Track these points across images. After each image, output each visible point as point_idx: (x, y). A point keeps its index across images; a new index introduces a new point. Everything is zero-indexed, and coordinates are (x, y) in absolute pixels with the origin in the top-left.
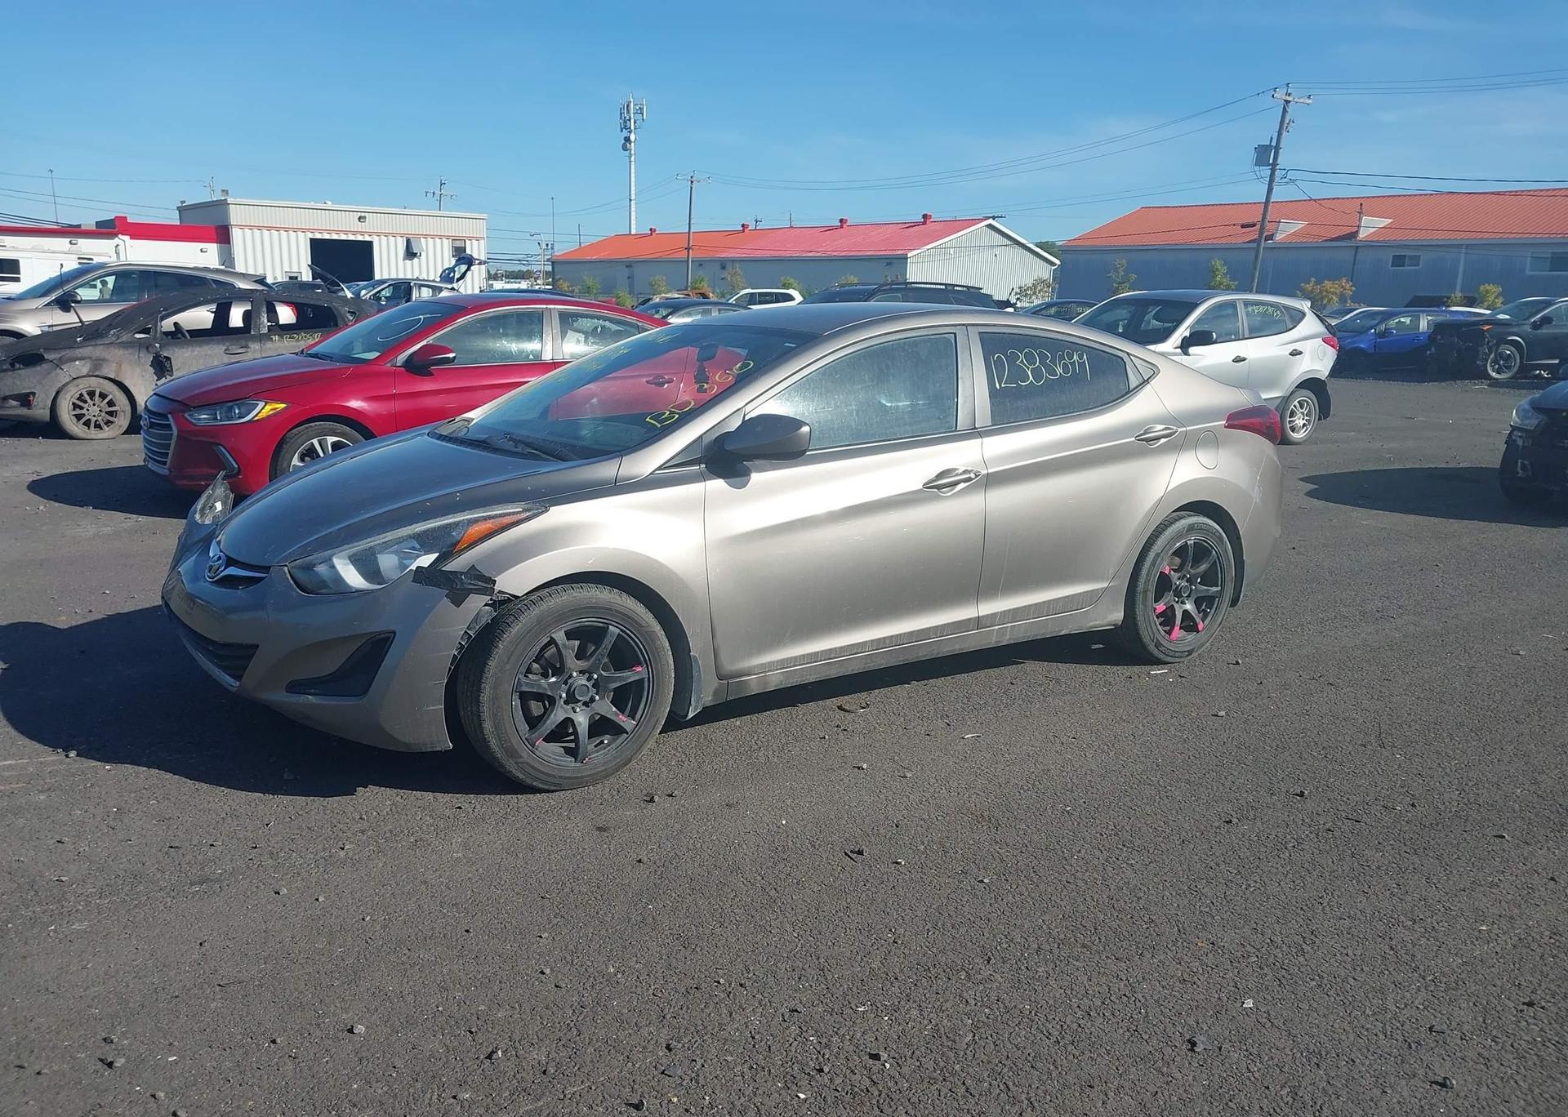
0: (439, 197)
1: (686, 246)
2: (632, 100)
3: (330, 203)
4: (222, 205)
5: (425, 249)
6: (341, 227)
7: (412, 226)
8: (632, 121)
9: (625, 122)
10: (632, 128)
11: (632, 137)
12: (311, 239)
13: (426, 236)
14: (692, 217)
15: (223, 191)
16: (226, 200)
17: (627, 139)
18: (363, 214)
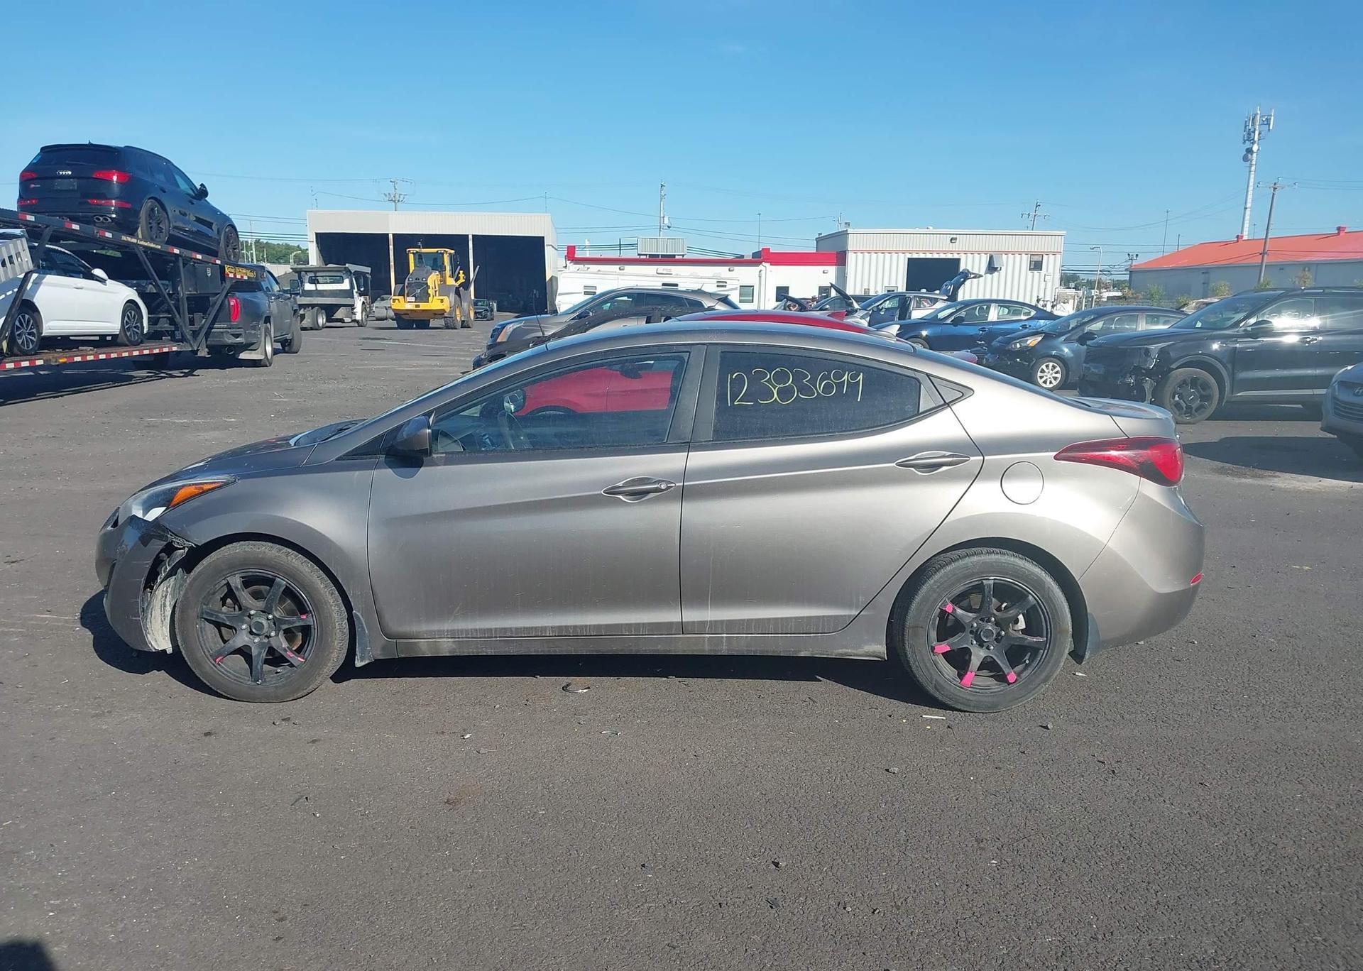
0: (1032, 218)
1: (1261, 251)
2: (1259, 112)
3: (931, 228)
4: (843, 235)
5: (1005, 265)
6: (934, 246)
7: (993, 244)
8: (1257, 132)
9: (1249, 134)
10: (1256, 139)
11: (1255, 148)
12: (909, 259)
13: (1007, 253)
14: (1271, 222)
15: (846, 223)
16: (847, 230)
17: (1250, 151)
18: (955, 236)
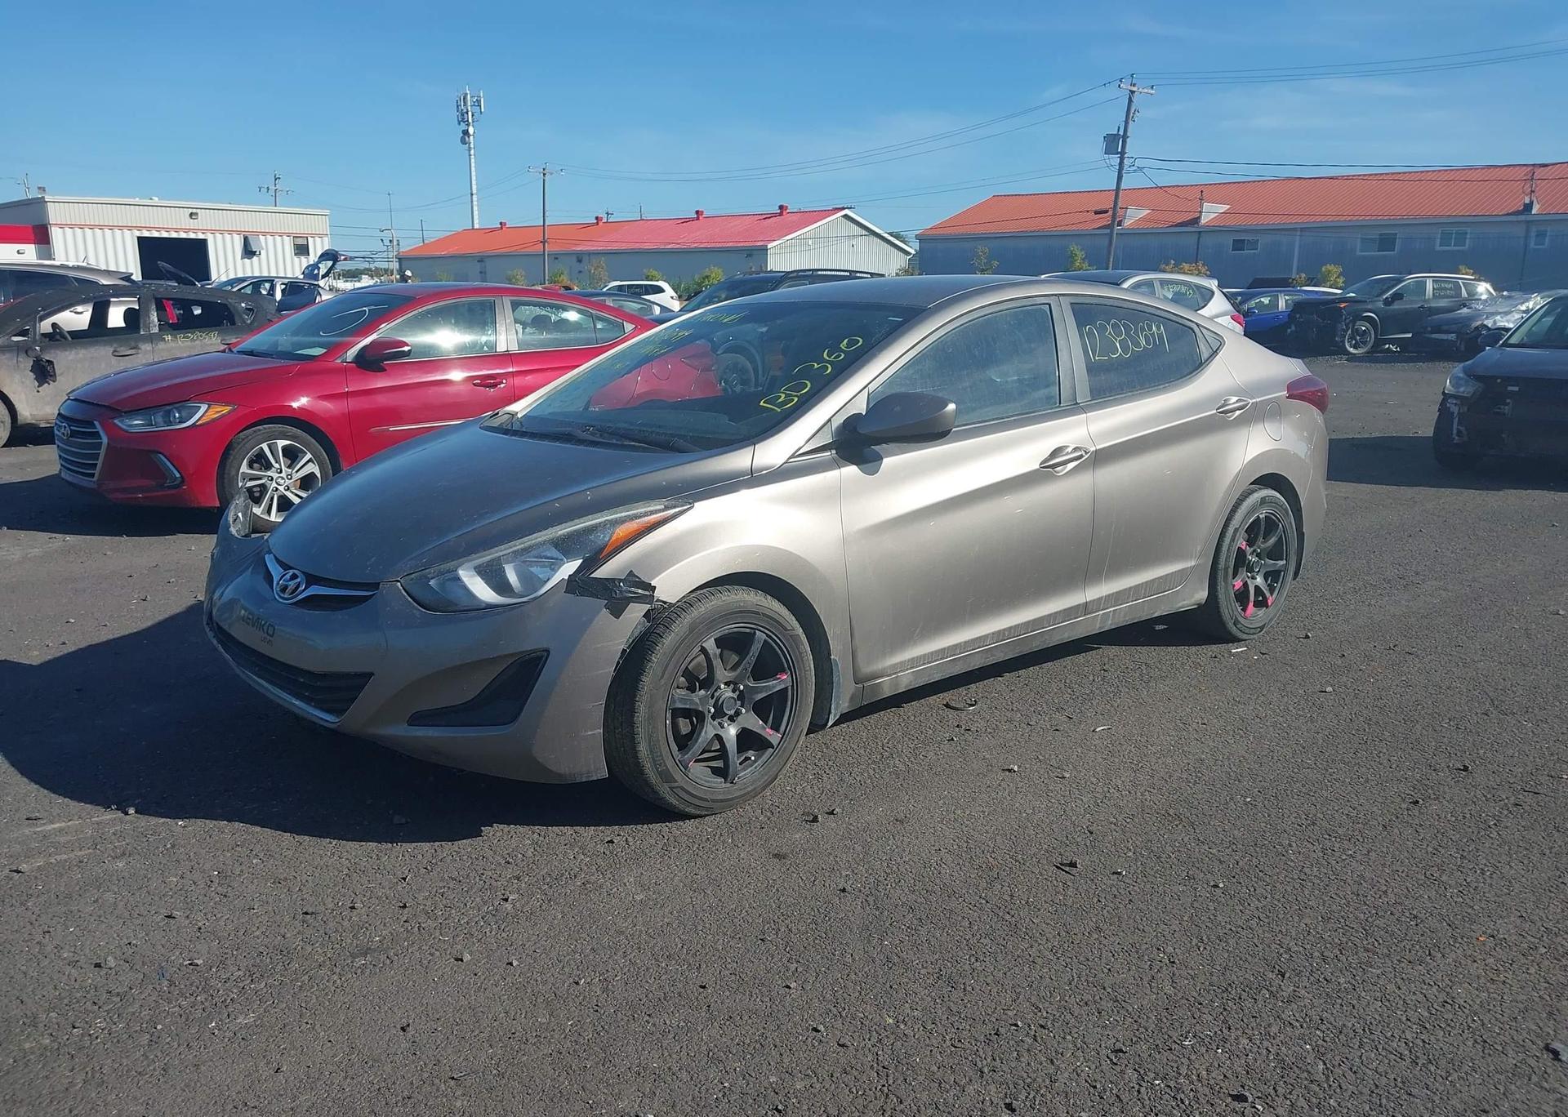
0: (273, 192)
1: (541, 239)
2: (468, 92)
3: (156, 199)
4: (41, 202)
5: (264, 247)
6: (172, 224)
7: (249, 222)
8: (470, 114)
9: (462, 115)
10: (470, 120)
11: (471, 130)
12: (139, 238)
13: (265, 234)
14: (546, 208)
15: (39, 188)
16: (43, 197)
17: (466, 133)
18: (194, 211)
